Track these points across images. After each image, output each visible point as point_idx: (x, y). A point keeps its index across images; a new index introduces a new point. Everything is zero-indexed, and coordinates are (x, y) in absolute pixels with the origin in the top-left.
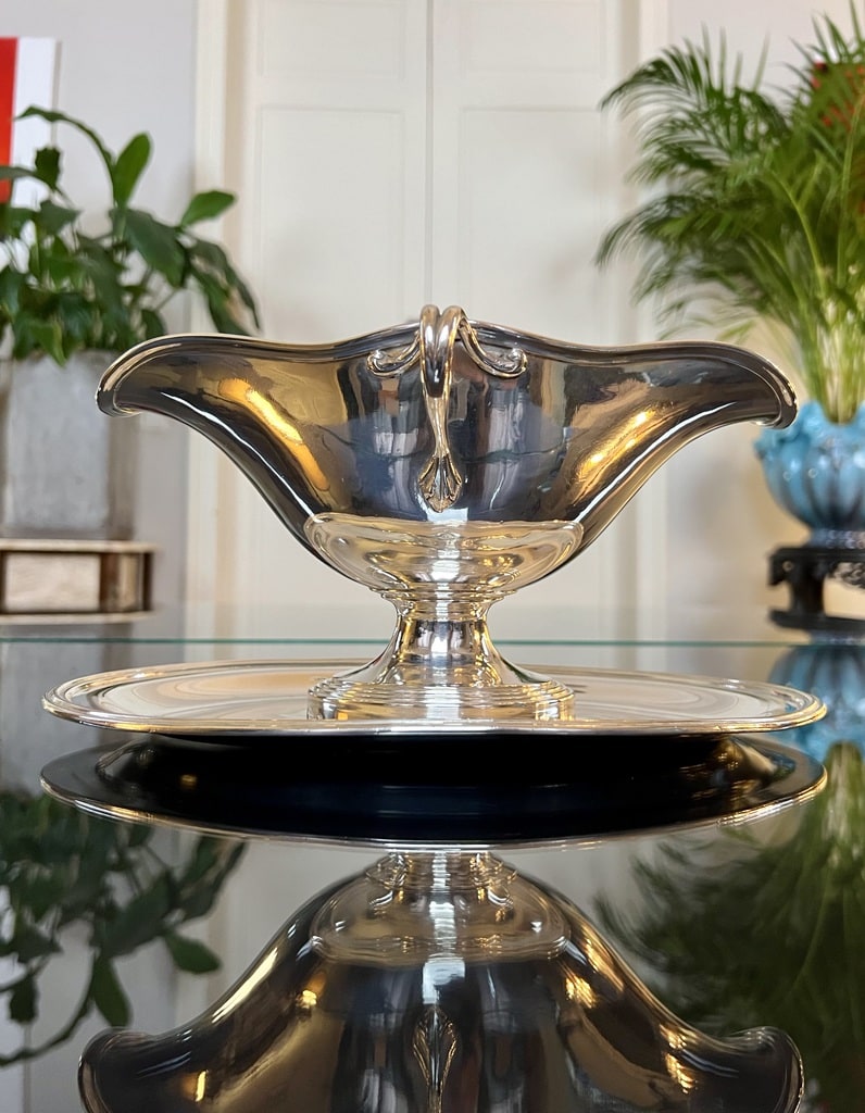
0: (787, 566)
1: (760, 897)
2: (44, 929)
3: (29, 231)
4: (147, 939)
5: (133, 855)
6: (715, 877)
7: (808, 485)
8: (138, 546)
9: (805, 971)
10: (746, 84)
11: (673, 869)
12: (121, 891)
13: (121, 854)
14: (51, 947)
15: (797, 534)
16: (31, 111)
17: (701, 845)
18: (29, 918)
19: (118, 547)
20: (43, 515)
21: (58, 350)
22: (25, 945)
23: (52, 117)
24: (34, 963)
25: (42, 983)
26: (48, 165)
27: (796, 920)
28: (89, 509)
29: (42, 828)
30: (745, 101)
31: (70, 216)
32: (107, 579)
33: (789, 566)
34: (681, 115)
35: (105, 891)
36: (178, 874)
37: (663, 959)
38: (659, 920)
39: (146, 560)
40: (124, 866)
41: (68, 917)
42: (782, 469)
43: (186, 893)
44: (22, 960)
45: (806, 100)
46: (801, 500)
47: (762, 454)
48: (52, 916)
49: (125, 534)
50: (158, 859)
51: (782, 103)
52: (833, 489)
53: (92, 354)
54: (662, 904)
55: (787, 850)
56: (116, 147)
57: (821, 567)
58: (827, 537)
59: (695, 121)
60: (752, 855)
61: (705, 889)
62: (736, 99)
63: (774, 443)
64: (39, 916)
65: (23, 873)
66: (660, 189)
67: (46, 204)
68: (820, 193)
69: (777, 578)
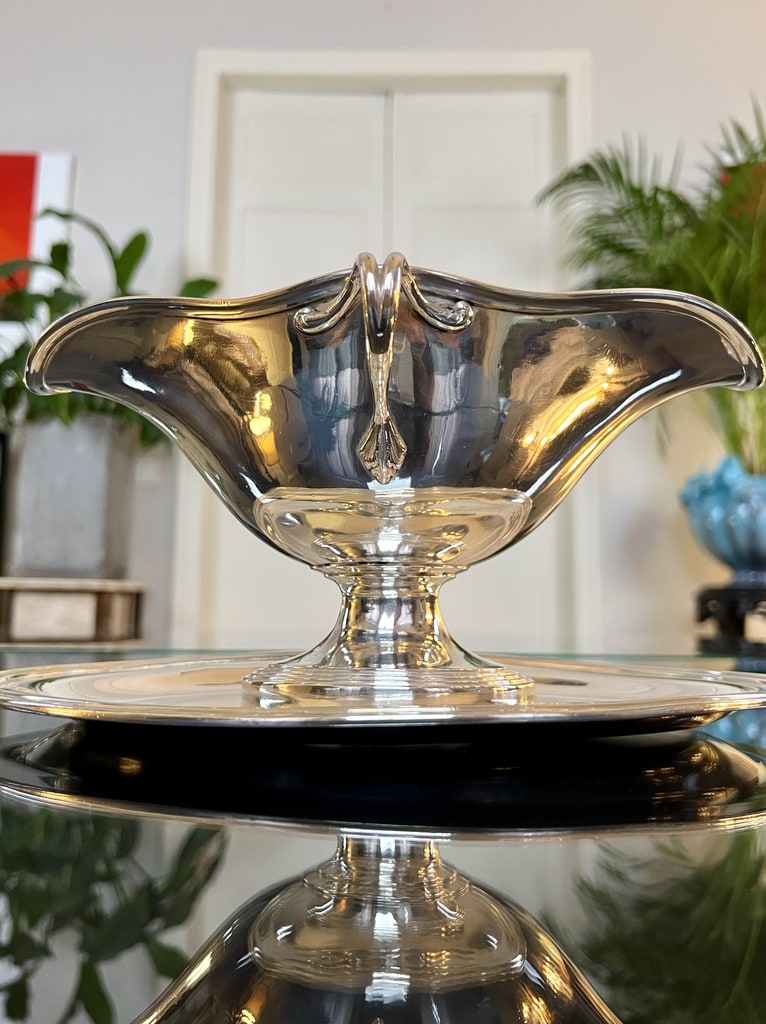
0: (712, 605)
1: (696, 914)
2: (37, 935)
3: (43, 312)
4: (129, 945)
5: (120, 867)
6: (654, 895)
7: (729, 530)
8: (130, 585)
9: (740, 984)
10: (663, 182)
11: (613, 886)
12: (107, 899)
13: (109, 865)
14: (44, 952)
15: (720, 576)
16: (48, 212)
17: (639, 863)
18: (24, 924)
19: (112, 585)
20: (47, 556)
21: (64, 412)
22: (21, 950)
23: (66, 216)
24: (29, 964)
25: (35, 984)
26: (60, 256)
27: (729, 937)
28: (88, 551)
29: (38, 842)
30: (662, 199)
31: (78, 299)
32: (102, 614)
33: (715, 606)
34: (607, 211)
35: (93, 899)
36: (160, 884)
37: (605, 973)
38: (602, 936)
39: (137, 599)
40: (111, 877)
41: (59, 924)
42: (705, 517)
43: (167, 902)
44: (18, 962)
45: (717, 194)
46: (724, 544)
47: (686, 502)
48: (45, 923)
49: (119, 574)
50: (142, 871)
51: (695, 199)
52: (753, 534)
53: (93, 419)
54: (604, 920)
55: (720, 868)
56: (120, 241)
57: (743, 606)
58: (748, 578)
59: (619, 214)
60: (687, 874)
61: (643, 906)
62: (654, 197)
63: (697, 495)
64: (33, 923)
65: (21, 881)
66: (590, 273)
67: (58, 291)
68: (731, 273)
69: (703, 615)
